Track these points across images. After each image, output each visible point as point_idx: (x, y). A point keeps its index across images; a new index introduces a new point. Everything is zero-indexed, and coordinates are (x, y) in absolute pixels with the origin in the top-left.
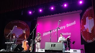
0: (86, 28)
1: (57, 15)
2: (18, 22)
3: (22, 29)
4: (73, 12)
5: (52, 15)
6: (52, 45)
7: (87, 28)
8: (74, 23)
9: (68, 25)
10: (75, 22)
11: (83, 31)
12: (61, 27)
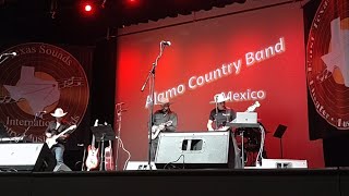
1: (203, 13)
2: (38, 49)
3: (56, 79)
5: (181, 18)
6: (185, 142)
8: (280, 47)
9: (252, 58)
10: (281, 42)
12: (223, 67)
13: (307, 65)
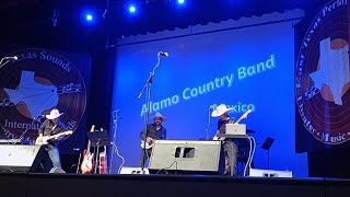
0: (318, 86)
2: (38, 55)
4: (266, 17)
5: (178, 31)
6: (178, 150)
7: (324, 86)
8: (271, 63)
9: (243, 73)
10: (272, 59)
11: (304, 97)
12: (217, 80)
13: (296, 82)
